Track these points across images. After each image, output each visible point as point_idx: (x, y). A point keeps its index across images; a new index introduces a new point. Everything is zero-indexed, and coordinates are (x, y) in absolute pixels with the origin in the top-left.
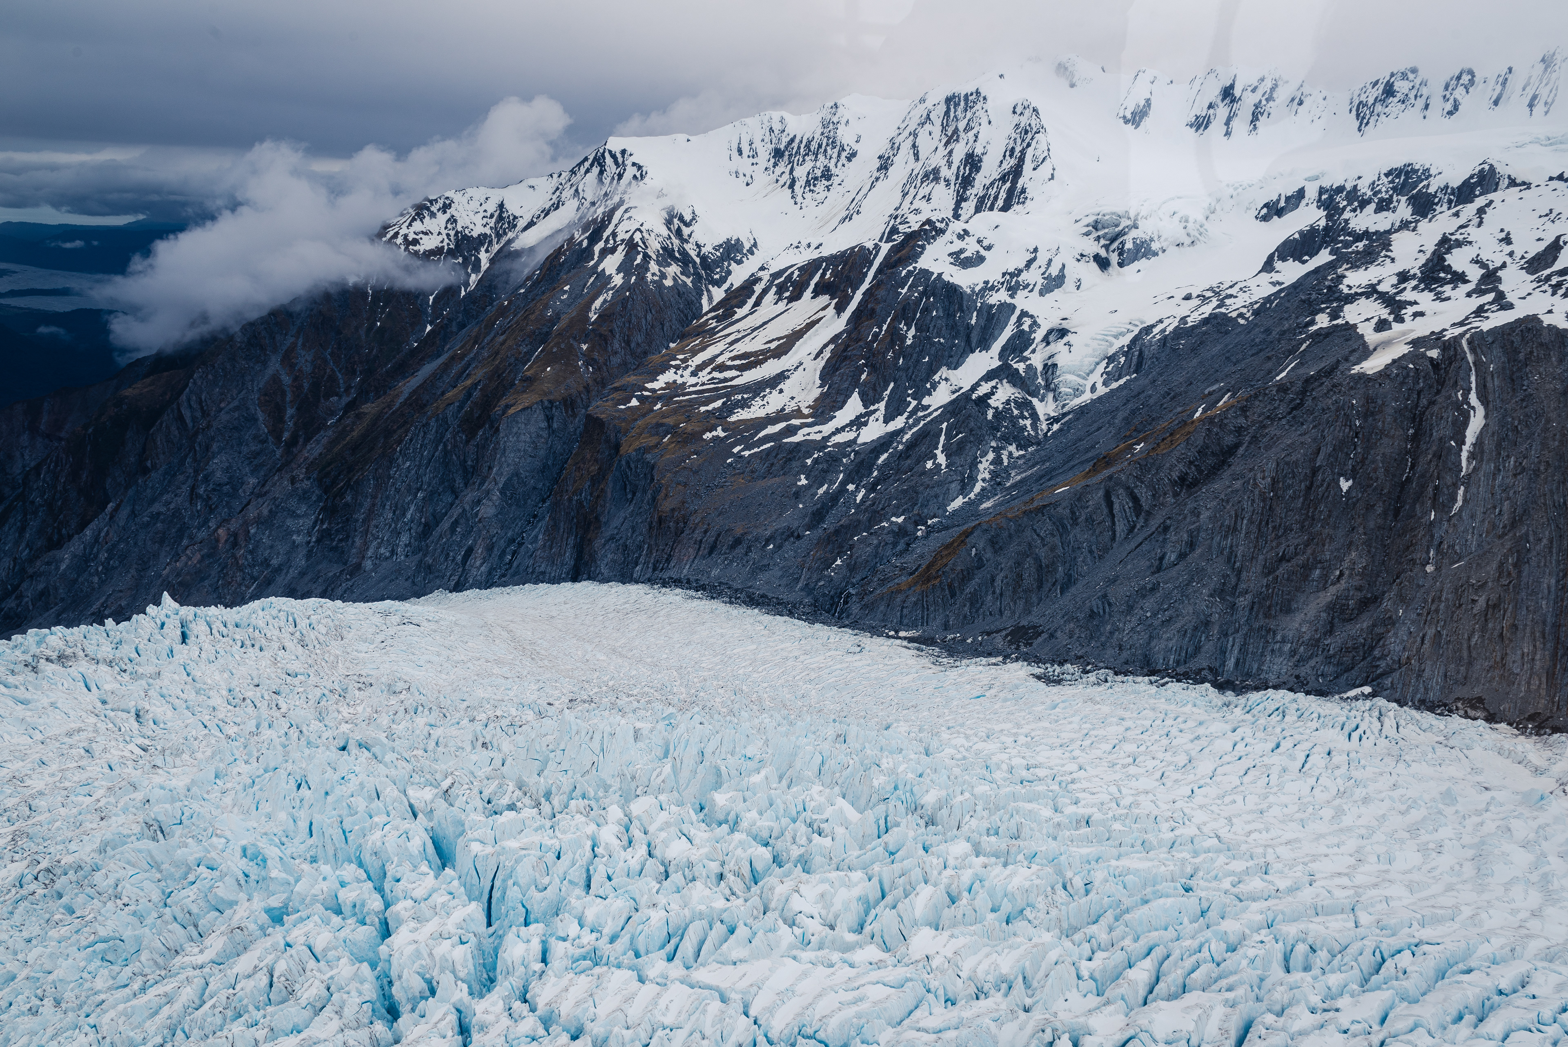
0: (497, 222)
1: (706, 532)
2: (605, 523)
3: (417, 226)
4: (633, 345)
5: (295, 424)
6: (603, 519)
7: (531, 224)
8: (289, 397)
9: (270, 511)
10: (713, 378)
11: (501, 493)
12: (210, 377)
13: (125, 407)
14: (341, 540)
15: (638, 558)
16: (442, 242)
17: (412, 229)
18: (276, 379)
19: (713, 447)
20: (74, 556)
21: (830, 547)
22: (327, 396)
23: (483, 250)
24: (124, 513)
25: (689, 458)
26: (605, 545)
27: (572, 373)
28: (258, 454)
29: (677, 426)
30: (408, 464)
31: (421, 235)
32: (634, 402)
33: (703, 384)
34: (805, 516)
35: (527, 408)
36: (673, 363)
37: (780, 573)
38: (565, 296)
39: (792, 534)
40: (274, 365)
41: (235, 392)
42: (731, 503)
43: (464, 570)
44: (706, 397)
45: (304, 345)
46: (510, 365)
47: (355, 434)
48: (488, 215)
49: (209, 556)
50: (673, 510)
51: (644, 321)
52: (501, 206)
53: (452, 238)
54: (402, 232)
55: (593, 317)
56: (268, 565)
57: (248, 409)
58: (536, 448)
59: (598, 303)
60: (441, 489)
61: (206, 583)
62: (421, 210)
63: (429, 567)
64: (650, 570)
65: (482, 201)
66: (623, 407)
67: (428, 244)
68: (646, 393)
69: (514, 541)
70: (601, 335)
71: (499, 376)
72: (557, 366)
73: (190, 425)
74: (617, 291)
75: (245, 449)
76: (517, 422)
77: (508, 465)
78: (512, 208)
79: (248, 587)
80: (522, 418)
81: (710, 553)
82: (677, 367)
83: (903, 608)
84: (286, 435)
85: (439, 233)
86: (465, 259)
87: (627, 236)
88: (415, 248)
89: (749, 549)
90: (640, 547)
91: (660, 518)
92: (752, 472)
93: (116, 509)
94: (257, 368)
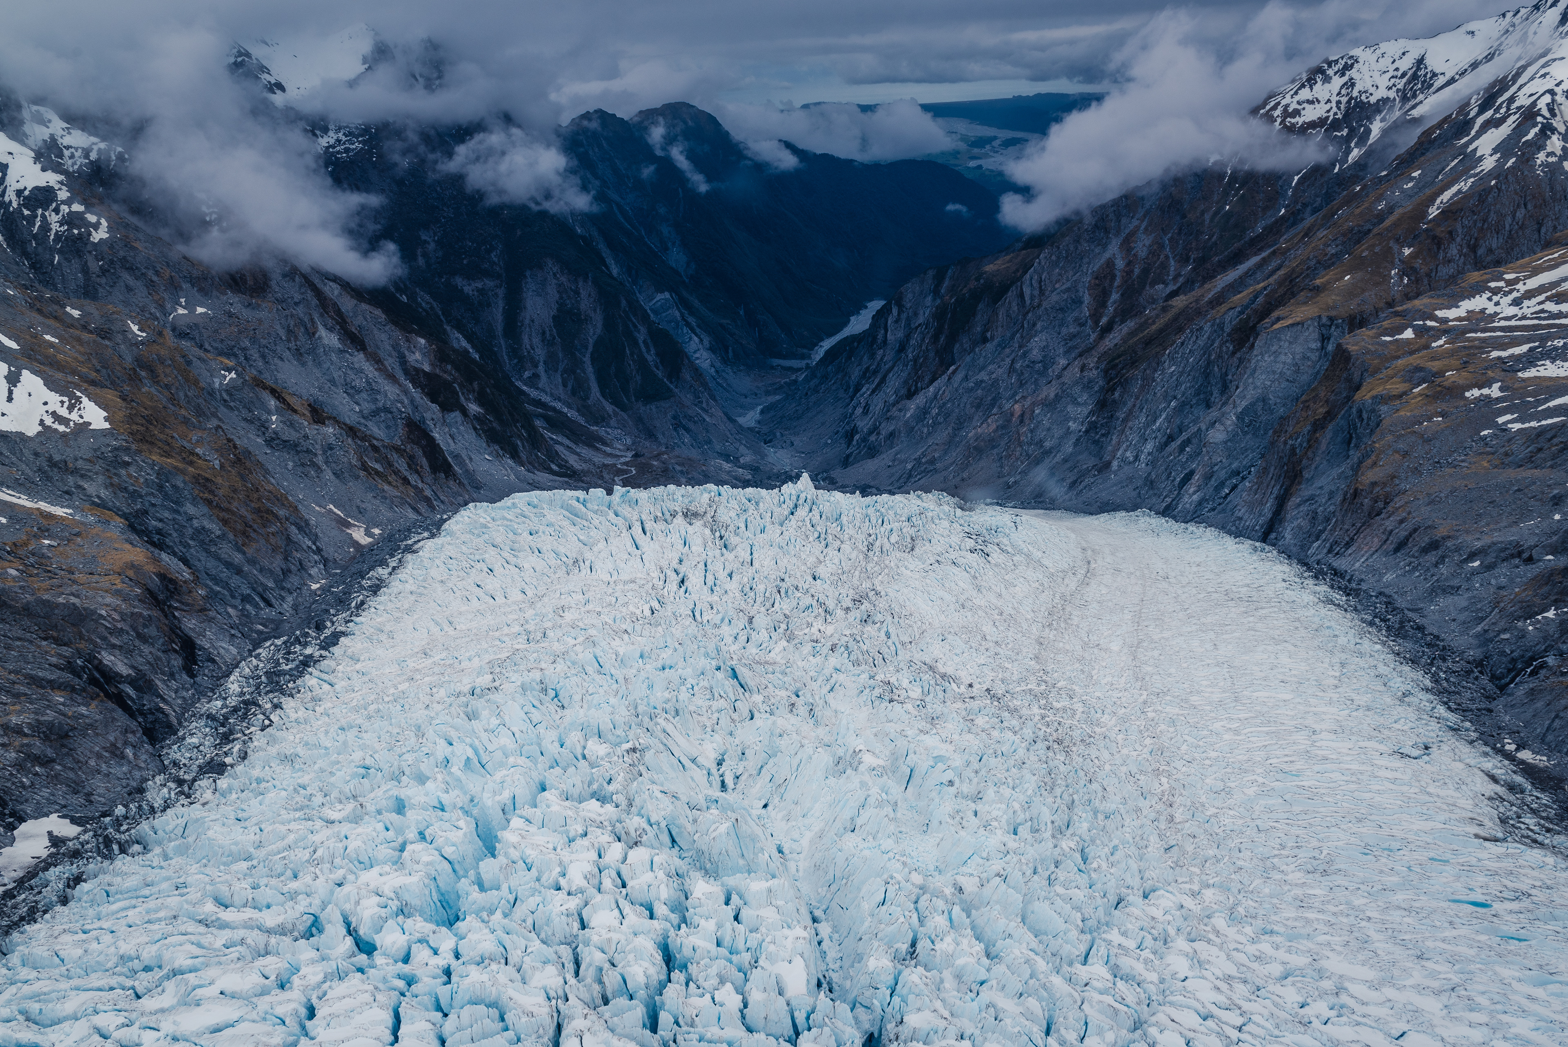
0: (1409, 82)
1: (1401, 522)
2: (1308, 480)
3: (1305, 94)
4: (1481, 252)
5: (1115, 310)
6: (1306, 475)
7: (1452, 81)
8: (1118, 282)
9: (1057, 395)
10: (1543, 311)
11: (1238, 418)
12: (1054, 258)
13: (982, 281)
14: (1103, 435)
15: (1322, 532)
16: (1328, 111)
17: (1297, 98)
18: (1110, 264)
19: (1472, 410)
20: (918, 407)
21: (1546, 589)
22: (1153, 283)
23: (1378, 118)
24: (959, 376)
25: (1429, 419)
26: (1299, 505)
27: (1377, 284)
28: (1075, 336)
29: (1441, 373)
30: (1173, 368)
31: (1305, 105)
32: (1409, 334)
33: (1524, 318)
34: (1554, 533)
35: (1298, 324)
36: (1493, 285)
37: (1465, 604)
38: (1410, 185)
39: (1519, 554)
40: (1114, 248)
41: (1071, 273)
42: (1451, 492)
43: (1179, 493)
44: (1516, 337)
45: (1146, 229)
46: (1308, 268)
47: (1154, 327)
48: (1399, 74)
49: (1003, 427)
50: (1374, 484)
51: (1509, 219)
52: (1420, 61)
53: (1342, 106)
54: (1284, 102)
55: (1433, 212)
56: (1042, 446)
57: (1077, 291)
58: (1297, 371)
59: (1446, 196)
60: (1194, 401)
61: (995, 451)
62: (1316, 74)
63: (1152, 482)
64: (1325, 551)
65: (1396, 57)
66: (1388, 339)
67: (1310, 114)
68: (1429, 323)
69: (1238, 473)
70: (1434, 237)
71: (1291, 281)
72: (1359, 275)
73: (1028, 302)
74: (1481, 179)
75: (1064, 331)
76: (1280, 340)
77: (1254, 389)
78: (1434, 63)
79: (1022, 463)
80: (1288, 335)
81: (1397, 550)
82: (1495, 291)
83: (1557, 716)
84: (1104, 320)
85: (1329, 101)
86: (1352, 131)
87: (1527, 102)
88: (1293, 121)
89: (1443, 558)
90: (1328, 520)
91: (1356, 490)
92: (1506, 454)
93: (954, 372)
94: (1097, 251)
